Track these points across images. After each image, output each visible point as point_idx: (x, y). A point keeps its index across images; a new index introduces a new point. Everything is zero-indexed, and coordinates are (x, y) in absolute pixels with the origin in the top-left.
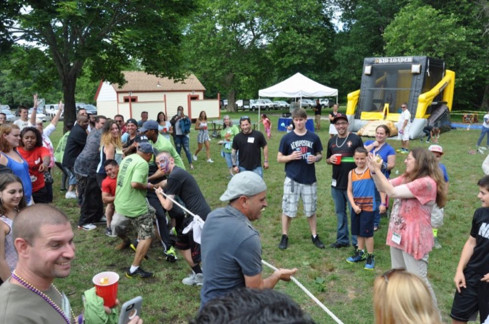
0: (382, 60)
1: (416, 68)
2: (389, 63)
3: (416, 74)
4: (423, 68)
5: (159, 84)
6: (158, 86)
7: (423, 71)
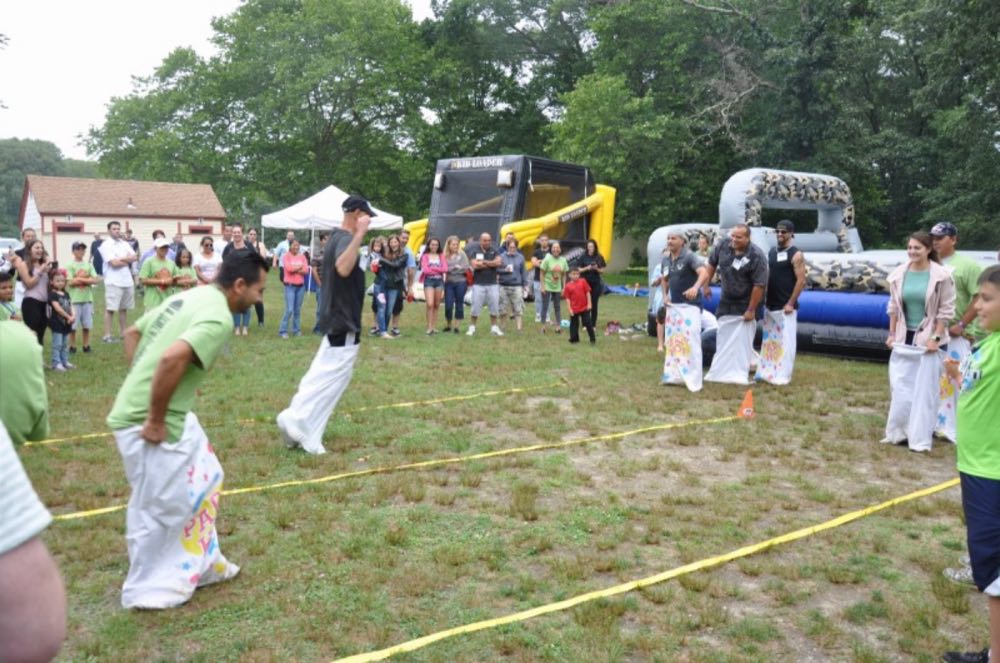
0: (462, 164)
1: (504, 177)
2: (471, 167)
3: (505, 187)
4: (519, 176)
5: (131, 203)
6: (130, 206)
7: (518, 182)
